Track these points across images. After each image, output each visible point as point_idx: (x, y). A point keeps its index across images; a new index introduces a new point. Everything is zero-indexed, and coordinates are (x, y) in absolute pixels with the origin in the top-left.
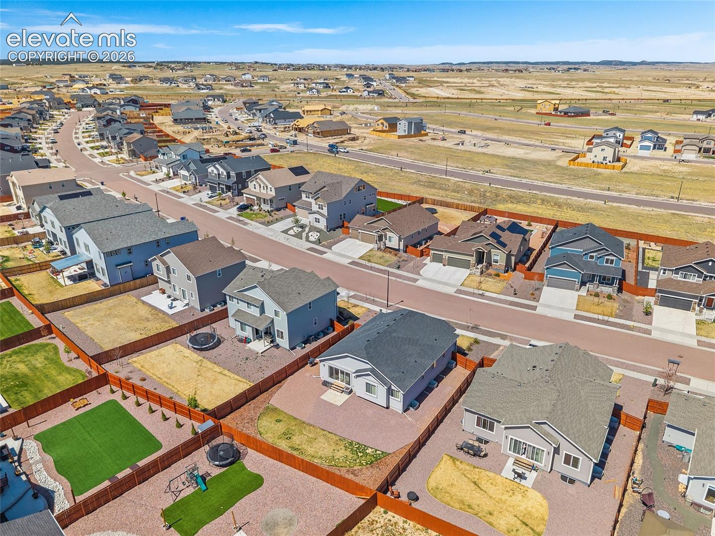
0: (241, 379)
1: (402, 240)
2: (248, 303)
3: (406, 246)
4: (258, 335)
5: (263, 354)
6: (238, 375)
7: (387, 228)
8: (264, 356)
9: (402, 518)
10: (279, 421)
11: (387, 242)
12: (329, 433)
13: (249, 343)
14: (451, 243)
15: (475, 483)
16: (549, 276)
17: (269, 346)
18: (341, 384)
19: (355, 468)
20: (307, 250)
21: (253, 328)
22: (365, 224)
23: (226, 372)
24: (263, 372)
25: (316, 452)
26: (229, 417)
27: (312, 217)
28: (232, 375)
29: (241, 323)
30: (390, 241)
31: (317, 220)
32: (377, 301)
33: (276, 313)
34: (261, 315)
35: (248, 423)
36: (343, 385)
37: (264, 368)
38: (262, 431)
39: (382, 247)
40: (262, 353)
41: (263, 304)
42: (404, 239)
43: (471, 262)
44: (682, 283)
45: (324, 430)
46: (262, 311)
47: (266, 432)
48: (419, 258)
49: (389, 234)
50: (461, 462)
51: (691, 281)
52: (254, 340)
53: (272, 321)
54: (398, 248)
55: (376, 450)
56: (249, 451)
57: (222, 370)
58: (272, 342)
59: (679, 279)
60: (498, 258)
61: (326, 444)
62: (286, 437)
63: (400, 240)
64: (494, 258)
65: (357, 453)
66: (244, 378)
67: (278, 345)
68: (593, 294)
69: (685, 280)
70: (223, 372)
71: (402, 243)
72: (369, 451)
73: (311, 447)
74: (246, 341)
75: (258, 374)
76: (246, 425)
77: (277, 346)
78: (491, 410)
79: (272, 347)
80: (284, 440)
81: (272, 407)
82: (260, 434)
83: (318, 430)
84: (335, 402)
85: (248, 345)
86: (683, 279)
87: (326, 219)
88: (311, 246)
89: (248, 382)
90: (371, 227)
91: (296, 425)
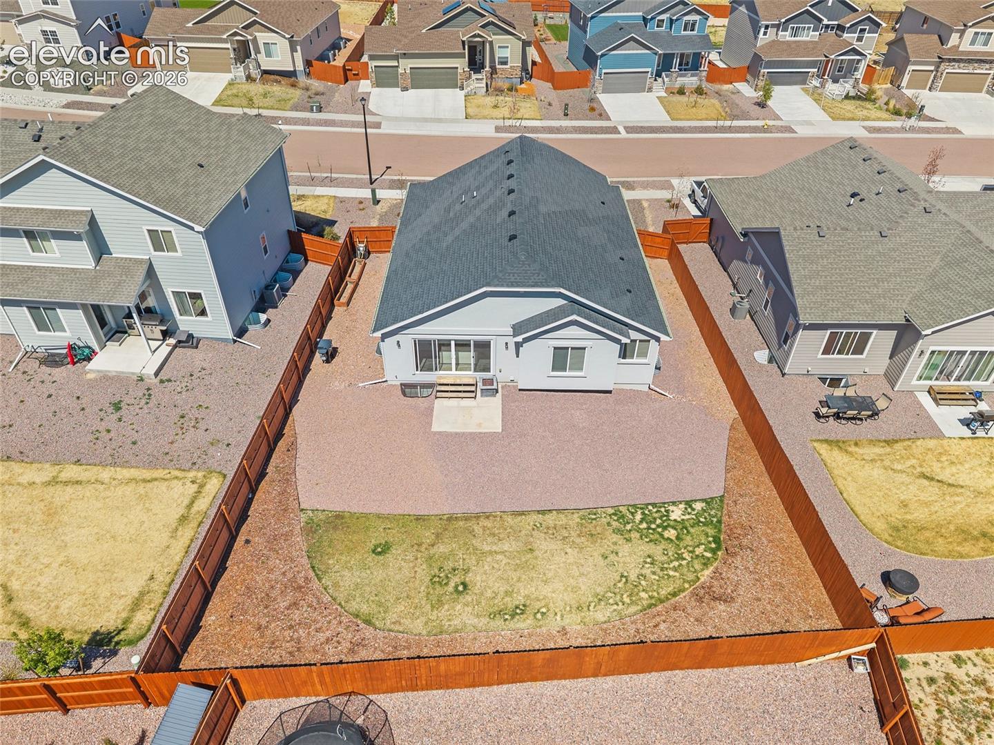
0: (148, 474)
1: (299, 48)
2: (30, 235)
3: (308, 63)
4: (106, 329)
5: (162, 375)
6: (126, 464)
7: (255, 22)
8: (169, 380)
9: (946, 654)
10: (382, 550)
11: (262, 58)
12: (542, 512)
13: (89, 359)
14: (406, 37)
15: (924, 476)
16: (604, 71)
17: (165, 350)
18: (460, 377)
19: (702, 579)
20: (63, 107)
21: (84, 307)
22: (190, 25)
23: (71, 472)
24: (202, 426)
25: (575, 589)
26: (209, 619)
27: (31, 32)
28: (106, 474)
29: (33, 307)
30: (269, 54)
31: (51, 37)
32: (337, 179)
33: (159, 241)
34: (98, 260)
35: (295, 604)
36: (468, 376)
37: (195, 413)
38: (365, 609)
39: (255, 73)
40: (156, 374)
41: (93, 222)
42: (302, 43)
43: (460, 71)
44: (793, 46)
45: (522, 513)
46: (100, 248)
47: (380, 604)
48: (342, 86)
49: (263, 37)
50: (856, 444)
51: (804, 38)
52: (103, 347)
53: (151, 273)
54: (292, 69)
55: (689, 504)
56: (384, 706)
57: (48, 472)
58: (166, 334)
59: (788, 38)
60: (506, 53)
61: (569, 550)
62: (450, 588)
63: (293, 50)
64: (499, 53)
65: (662, 536)
66: (151, 465)
67: (190, 336)
68: (676, 92)
69: (796, 39)
70: (64, 476)
71: (298, 56)
72: (677, 513)
73: (546, 582)
74: (77, 355)
75: (188, 437)
76: (296, 615)
77: (190, 341)
78: (867, 307)
79: (175, 347)
80: (455, 600)
81: (322, 516)
82: (368, 622)
83: (510, 520)
84: (479, 425)
85: (92, 365)
86: (793, 39)
87: (77, 27)
88: (69, 100)
89: (177, 473)
90: (208, 27)
91: (438, 536)
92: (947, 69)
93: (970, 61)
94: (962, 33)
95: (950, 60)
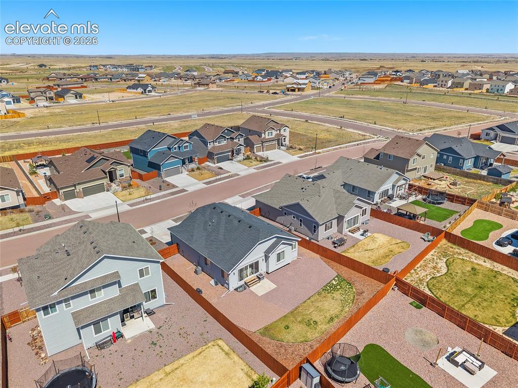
0: (196, 353)
2: (91, 292)
5: (157, 327)
8: (161, 327)
10: (287, 327)
12: (309, 299)
13: (122, 336)
15: (366, 250)
16: (164, 170)
18: (252, 277)
19: (355, 291)
24: (190, 333)
25: (336, 308)
28: (182, 361)
29: (95, 323)
33: (143, 272)
34: (119, 291)
37: (182, 331)
38: (302, 340)
43: (106, 184)
44: (220, 147)
45: (305, 302)
47: (304, 337)
50: (348, 250)
51: (223, 144)
54: (18, 205)
55: (334, 279)
57: (160, 373)
59: (217, 145)
61: (325, 302)
62: (313, 324)
63: (18, 195)
64: (119, 173)
65: (337, 288)
66: (192, 351)
68: (191, 171)
69: (220, 144)
70: (168, 371)
71: (20, 197)
72: (334, 283)
73: (329, 311)
75: (190, 338)
79: (148, 316)
80: (317, 326)
81: (262, 331)
82: (306, 341)
83: (304, 305)
84: (270, 288)
91: (294, 317)
92: (265, 144)
93: (270, 141)
94: (265, 133)
95: (265, 142)
